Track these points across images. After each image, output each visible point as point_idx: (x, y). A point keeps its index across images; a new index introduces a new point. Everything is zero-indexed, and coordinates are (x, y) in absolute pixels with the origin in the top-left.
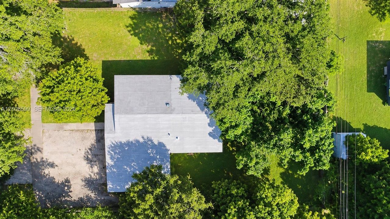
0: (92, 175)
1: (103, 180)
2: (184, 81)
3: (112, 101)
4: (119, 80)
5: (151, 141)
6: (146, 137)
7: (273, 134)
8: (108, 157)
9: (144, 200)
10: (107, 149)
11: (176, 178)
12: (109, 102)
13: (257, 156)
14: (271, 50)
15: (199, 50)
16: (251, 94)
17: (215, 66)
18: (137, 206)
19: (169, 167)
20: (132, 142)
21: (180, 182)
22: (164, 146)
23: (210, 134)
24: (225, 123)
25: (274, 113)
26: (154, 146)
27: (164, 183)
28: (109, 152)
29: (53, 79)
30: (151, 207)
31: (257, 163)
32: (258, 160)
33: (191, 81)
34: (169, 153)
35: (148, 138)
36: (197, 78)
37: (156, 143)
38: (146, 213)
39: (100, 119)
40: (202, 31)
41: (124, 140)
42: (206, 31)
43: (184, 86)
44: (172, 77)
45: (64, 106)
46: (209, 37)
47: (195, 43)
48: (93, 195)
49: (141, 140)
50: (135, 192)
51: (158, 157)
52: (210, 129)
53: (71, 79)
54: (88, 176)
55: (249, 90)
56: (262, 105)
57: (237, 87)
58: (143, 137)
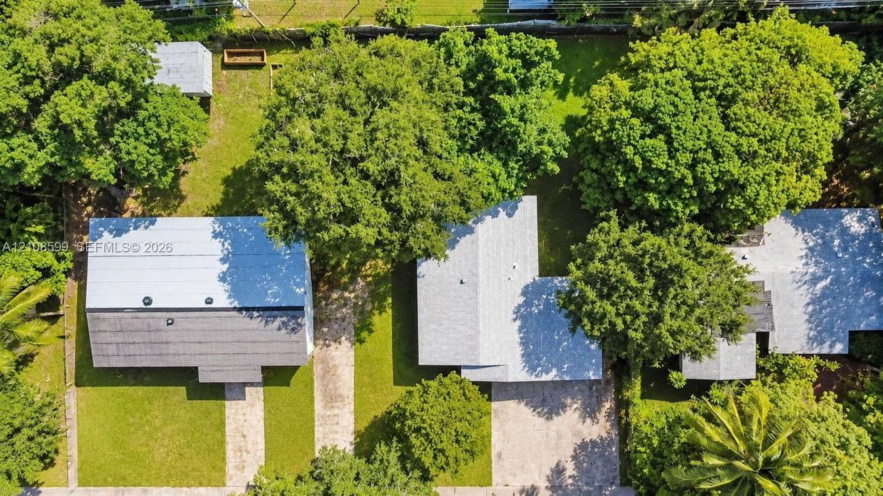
0: (575, 406)
1: (584, 388)
2: (428, 254)
3: (458, 369)
4: (426, 357)
5: (520, 306)
6: (514, 316)
7: (505, 121)
8: (545, 378)
9: (604, 316)
10: (533, 379)
11: (572, 266)
12: (459, 373)
13: (539, 143)
14: (386, 131)
15: (385, 231)
16: (445, 155)
17: (408, 209)
18: (613, 325)
19: (560, 279)
20: (521, 338)
21: (579, 261)
22: (527, 287)
23: (510, 215)
24: (490, 194)
25: (474, 120)
26: (528, 304)
27: (581, 285)
28: (537, 376)
29: (425, 450)
30: (613, 304)
31: (550, 144)
32: (546, 141)
33: (428, 244)
34: (537, 278)
35: (515, 313)
36: (424, 233)
37: (521, 300)
38: (621, 311)
39: (486, 388)
40: (359, 226)
41: (519, 350)
42: (358, 222)
43: (434, 254)
44: (421, 275)
45: (465, 436)
46: (367, 218)
47: (377, 236)
48: (607, 405)
49: (518, 323)
50: (593, 328)
51: (545, 297)
52: (502, 214)
53: (424, 423)
54: (577, 414)
55: (440, 157)
56: (462, 137)
57: (437, 175)
58: (515, 320)
